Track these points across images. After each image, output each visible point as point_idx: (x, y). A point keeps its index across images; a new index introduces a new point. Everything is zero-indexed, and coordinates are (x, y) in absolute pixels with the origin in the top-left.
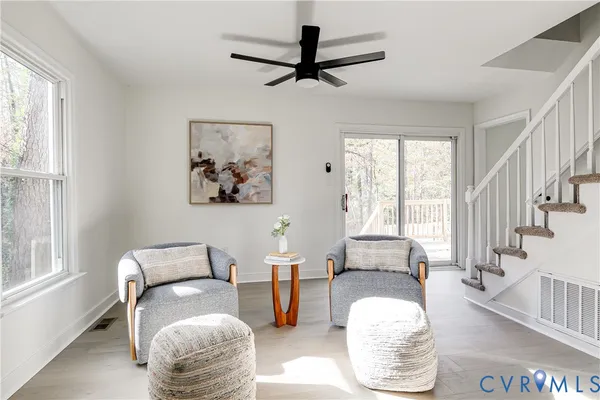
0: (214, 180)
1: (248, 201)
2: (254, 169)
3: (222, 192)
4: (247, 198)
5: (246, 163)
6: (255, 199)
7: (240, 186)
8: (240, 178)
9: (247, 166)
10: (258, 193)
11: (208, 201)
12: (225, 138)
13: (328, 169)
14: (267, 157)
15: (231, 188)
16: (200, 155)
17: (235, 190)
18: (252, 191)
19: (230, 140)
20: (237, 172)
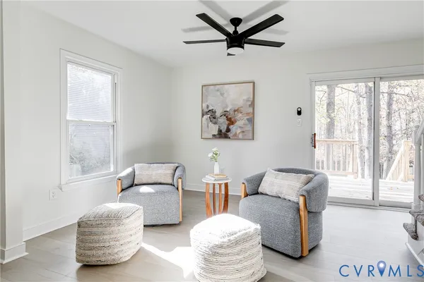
0: (215, 123)
1: (236, 138)
2: (240, 115)
3: (220, 131)
4: (235, 135)
5: (235, 111)
6: (240, 136)
7: (231, 127)
8: (231, 122)
9: (236, 113)
10: (243, 132)
11: (211, 137)
12: (222, 94)
13: (299, 113)
14: (250, 106)
15: (226, 128)
16: (208, 107)
17: (228, 130)
18: (239, 131)
19: (225, 95)
20: (229, 117)
